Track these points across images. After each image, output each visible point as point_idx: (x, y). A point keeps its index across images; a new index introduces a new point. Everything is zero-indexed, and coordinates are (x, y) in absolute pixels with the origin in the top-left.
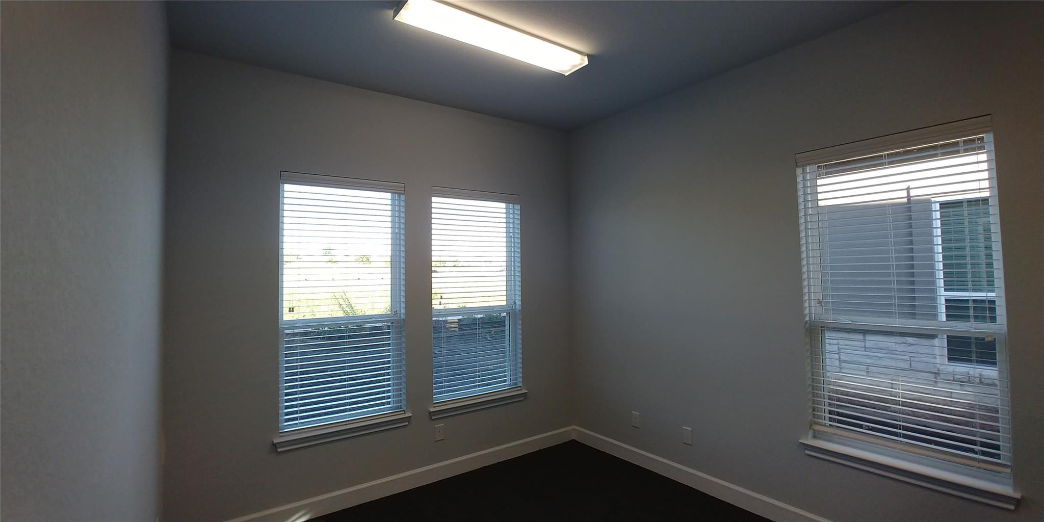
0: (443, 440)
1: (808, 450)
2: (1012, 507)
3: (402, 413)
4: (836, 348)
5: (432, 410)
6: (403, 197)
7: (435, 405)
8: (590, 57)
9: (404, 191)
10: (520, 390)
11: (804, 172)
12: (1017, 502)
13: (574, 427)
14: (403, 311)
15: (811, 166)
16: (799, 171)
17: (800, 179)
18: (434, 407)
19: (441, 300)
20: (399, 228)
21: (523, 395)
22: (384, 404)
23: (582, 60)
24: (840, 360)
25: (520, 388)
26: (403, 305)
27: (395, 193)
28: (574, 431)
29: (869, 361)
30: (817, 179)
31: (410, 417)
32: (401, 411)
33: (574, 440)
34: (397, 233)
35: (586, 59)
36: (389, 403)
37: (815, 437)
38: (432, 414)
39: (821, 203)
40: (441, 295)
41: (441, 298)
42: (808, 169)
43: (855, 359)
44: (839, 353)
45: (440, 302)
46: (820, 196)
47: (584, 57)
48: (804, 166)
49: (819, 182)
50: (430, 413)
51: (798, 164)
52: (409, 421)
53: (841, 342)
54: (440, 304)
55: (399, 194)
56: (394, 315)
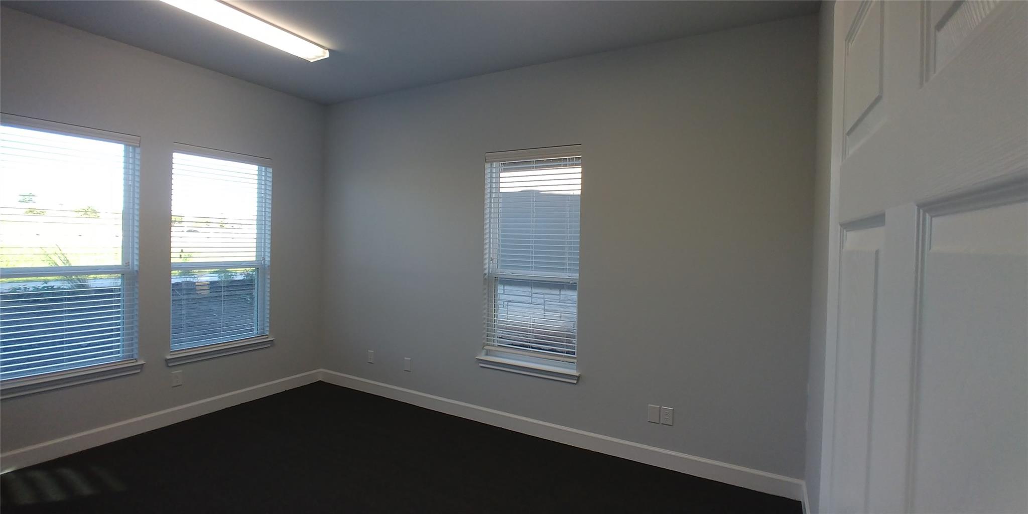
0: (181, 385)
1: (481, 363)
2: (575, 382)
3: (133, 361)
4: (542, 301)
5: (169, 357)
6: (138, 150)
7: (172, 354)
8: (330, 51)
9: (140, 144)
10: (267, 338)
11: (491, 167)
12: (578, 378)
13: (321, 370)
14: (136, 263)
15: (497, 163)
16: (487, 165)
17: (488, 171)
18: (171, 355)
19: (181, 254)
20: (134, 180)
21: (271, 342)
22: (112, 353)
23: (325, 53)
24: (544, 310)
25: (266, 337)
26: (136, 257)
27: (130, 146)
28: (321, 374)
29: (562, 309)
30: (500, 172)
31: (142, 364)
32: (133, 360)
33: (321, 381)
34: (130, 185)
35: (327, 52)
36: (118, 352)
37: (487, 354)
38: (169, 361)
39: (501, 190)
40: (182, 249)
41: (182, 251)
42: (494, 165)
43: (554, 308)
44: (544, 305)
45: (181, 255)
46: (501, 185)
47: (325, 50)
48: (492, 162)
49: (502, 175)
50: (167, 361)
51: (487, 160)
52: (141, 369)
53: (546, 296)
54: (181, 257)
55: (134, 147)
56: (126, 266)
